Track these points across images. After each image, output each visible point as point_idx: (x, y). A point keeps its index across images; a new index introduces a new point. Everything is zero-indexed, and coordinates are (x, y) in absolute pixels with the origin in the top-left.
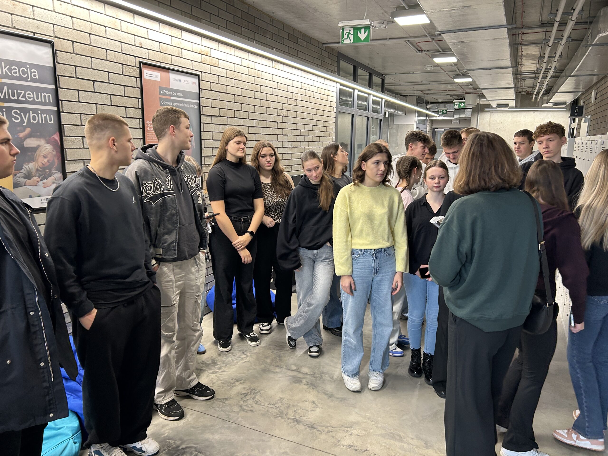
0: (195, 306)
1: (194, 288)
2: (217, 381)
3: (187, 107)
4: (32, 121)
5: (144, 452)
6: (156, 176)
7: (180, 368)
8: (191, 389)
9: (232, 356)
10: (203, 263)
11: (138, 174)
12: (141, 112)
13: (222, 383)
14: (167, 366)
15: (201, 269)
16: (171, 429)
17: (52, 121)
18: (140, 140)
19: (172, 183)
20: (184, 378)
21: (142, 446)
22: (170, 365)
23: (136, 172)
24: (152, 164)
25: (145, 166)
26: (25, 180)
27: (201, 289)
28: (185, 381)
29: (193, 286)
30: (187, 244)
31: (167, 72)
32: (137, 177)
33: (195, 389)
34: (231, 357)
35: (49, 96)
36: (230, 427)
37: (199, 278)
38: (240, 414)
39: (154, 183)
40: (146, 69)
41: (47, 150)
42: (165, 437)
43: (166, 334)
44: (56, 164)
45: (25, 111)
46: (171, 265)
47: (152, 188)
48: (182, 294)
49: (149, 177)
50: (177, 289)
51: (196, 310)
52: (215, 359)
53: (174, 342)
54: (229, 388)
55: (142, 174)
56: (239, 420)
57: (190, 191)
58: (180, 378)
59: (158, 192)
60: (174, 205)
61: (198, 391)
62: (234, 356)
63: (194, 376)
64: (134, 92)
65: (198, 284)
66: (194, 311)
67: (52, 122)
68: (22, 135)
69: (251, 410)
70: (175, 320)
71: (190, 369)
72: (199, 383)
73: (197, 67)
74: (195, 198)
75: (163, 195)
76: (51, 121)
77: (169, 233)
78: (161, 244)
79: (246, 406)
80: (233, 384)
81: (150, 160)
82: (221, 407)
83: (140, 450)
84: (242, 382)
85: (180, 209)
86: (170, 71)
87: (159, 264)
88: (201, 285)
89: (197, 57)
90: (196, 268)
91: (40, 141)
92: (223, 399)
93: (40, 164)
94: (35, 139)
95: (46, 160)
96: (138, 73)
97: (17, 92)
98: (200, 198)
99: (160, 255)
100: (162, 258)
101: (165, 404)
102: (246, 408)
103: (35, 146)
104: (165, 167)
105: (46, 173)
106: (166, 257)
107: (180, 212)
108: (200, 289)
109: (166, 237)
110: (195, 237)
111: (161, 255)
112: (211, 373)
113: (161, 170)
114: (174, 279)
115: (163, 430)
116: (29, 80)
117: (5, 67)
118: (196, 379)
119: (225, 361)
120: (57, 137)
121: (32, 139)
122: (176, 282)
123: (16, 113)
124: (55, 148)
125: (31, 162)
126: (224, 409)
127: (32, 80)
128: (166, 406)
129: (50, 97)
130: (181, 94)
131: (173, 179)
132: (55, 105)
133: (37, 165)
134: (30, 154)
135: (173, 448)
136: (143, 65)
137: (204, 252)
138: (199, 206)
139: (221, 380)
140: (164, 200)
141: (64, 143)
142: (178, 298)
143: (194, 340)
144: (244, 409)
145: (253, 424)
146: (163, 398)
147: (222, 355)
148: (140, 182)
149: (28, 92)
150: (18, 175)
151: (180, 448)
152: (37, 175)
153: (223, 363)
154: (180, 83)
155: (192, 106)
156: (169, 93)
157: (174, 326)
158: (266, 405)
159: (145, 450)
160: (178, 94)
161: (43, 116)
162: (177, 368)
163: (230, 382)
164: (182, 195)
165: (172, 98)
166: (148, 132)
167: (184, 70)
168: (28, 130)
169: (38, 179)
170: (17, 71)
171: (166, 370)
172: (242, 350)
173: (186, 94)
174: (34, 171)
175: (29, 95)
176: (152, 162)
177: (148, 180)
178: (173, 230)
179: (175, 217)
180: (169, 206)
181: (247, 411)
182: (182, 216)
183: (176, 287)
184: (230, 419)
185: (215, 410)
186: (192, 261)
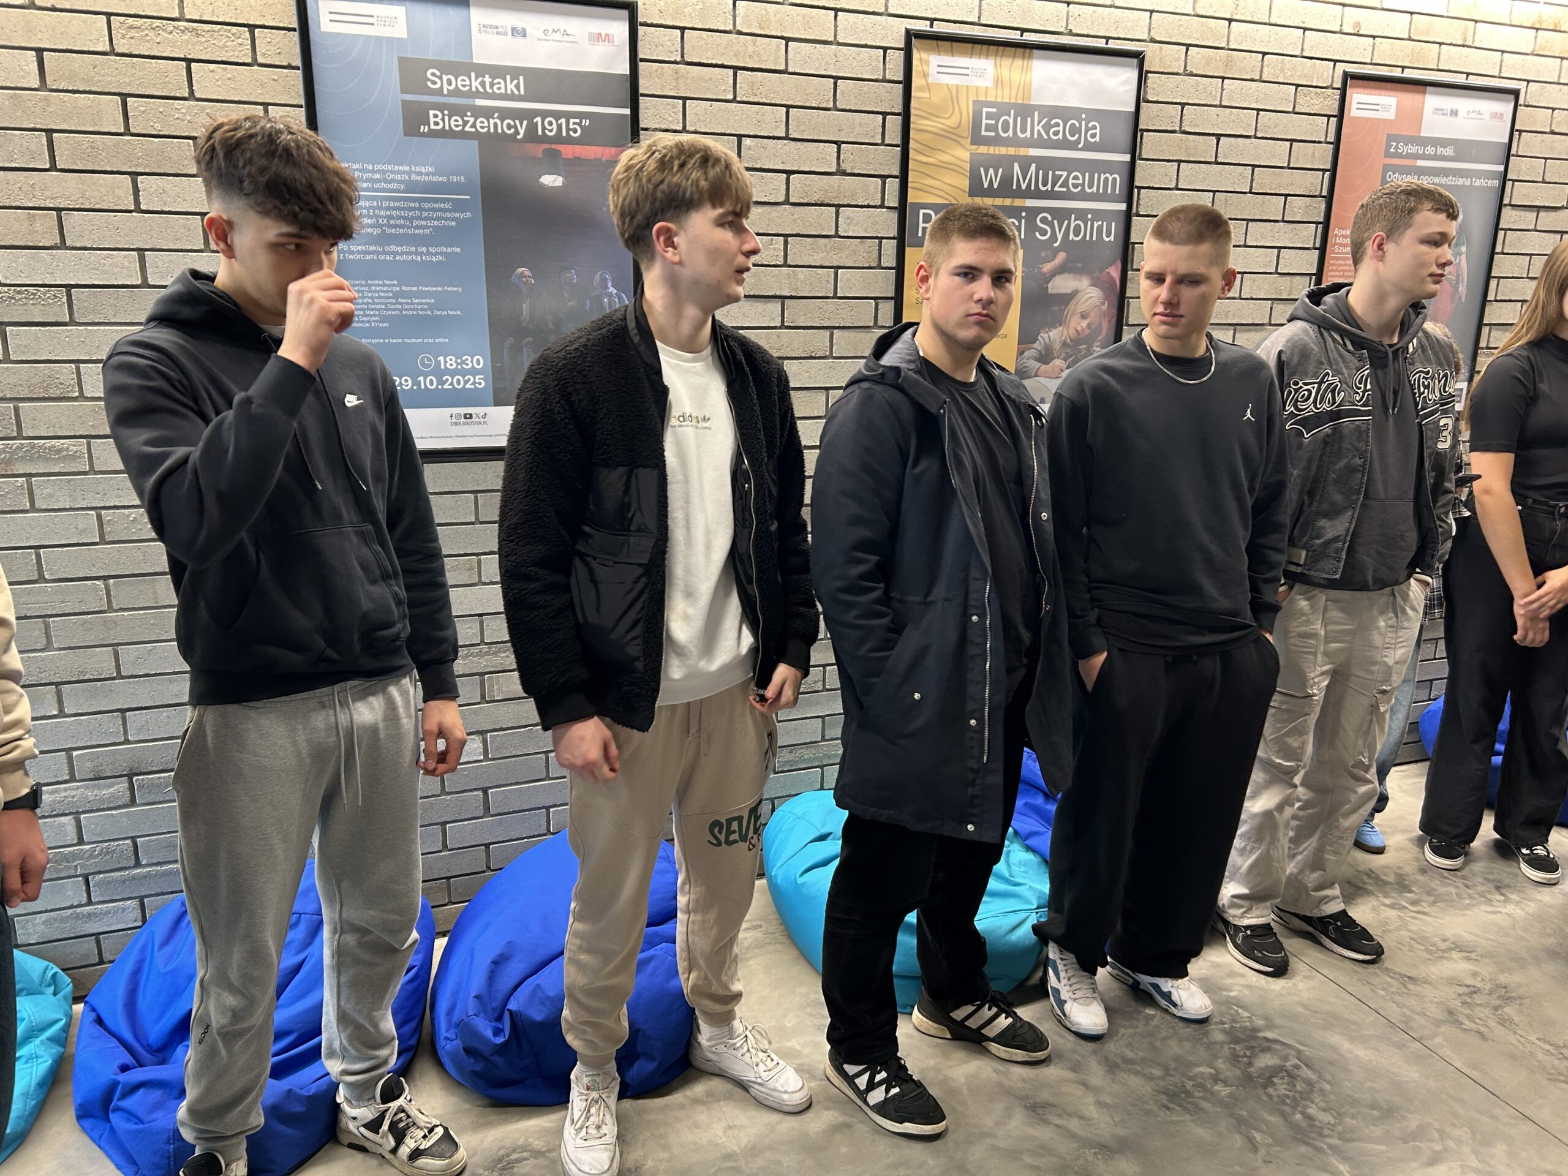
0: (1369, 717)
1: (1375, 668)
2: (1398, 929)
3: (1463, 186)
4: (1071, 236)
5: (1175, 1005)
6: (1330, 365)
7: (1299, 857)
8: (1321, 919)
9: (1461, 885)
10: (1414, 609)
11: (1284, 358)
12: (1323, 206)
13: (1412, 939)
14: (1267, 840)
15: (1406, 624)
16: (1249, 987)
17: (1111, 236)
18: (1308, 278)
19: (1369, 387)
20: (1307, 887)
21: (1173, 990)
22: (1274, 839)
23: (1280, 352)
24: (1326, 334)
25: (1306, 338)
26: (1037, 365)
27: (1394, 677)
28: (1307, 893)
29: (1375, 663)
30: (1378, 552)
31: (1418, 92)
32: (1280, 364)
33: (1331, 924)
34: (1457, 887)
35: (1114, 180)
36: (1404, 1045)
37: (1394, 647)
38: (1442, 1029)
39: (1320, 384)
40: (1359, 90)
41: (1091, 300)
42: (1230, 997)
43: (1278, 761)
44: (1104, 333)
45: (1061, 215)
46: (1322, 597)
47: (1313, 395)
48: (1338, 677)
49: (1311, 368)
50: (1326, 659)
51: (1369, 729)
52: (1407, 875)
53: (1295, 786)
54: (1428, 956)
55: (1296, 359)
56: (1436, 1040)
57: (1418, 412)
58: (1295, 881)
59: (1326, 407)
60: (1363, 444)
61: (1337, 929)
62: (1467, 886)
63: (1336, 891)
64: (1317, 154)
65: (1390, 661)
66: (1364, 729)
67: (1112, 238)
68: (1047, 267)
69: (1479, 1032)
70: (1307, 733)
71: (1325, 871)
72: (1344, 912)
73: (1516, 68)
74: (1427, 434)
75: (1335, 415)
76: (1108, 235)
77: (1333, 513)
78: (1305, 539)
79: (1468, 1017)
80: (1443, 951)
81: (1323, 325)
82: (1394, 993)
83: (1167, 996)
84: (1473, 956)
85: (1375, 456)
86: (1429, 88)
87: (1291, 588)
88: (1398, 666)
89: (1524, 40)
90: (1391, 619)
91: (1080, 280)
92: (1403, 976)
93: (1072, 332)
94: (1071, 276)
95: (1085, 323)
96: (1336, 105)
97: (1053, 174)
98: (1445, 433)
99: (1298, 565)
100: (1302, 574)
101: (1247, 927)
102: (1467, 1023)
103: (1069, 291)
104: (1359, 343)
105: (1079, 351)
106: (1312, 573)
107: (1377, 465)
108: (1390, 675)
109: (1323, 523)
110: (1402, 537)
111: (1300, 565)
112: (1386, 905)
113: (1349, 351)
114: (1323, 633)
115: (1229, 981)
116: (1080, 146)
117: (1039, 123)
118: (1338, 901)
119: (1434, 889)
120: (1115, 272)
121: (1066, 275)
122: (1327, 642)
123: (1044, 220)
124: (1107, 296)
125: (1056, 328)
126: (1399, 999)
127: (1089, 147)
128: (1249, 932)
129: (1117, 180)
130: (1449, 151)
131: (1374, 375)
132: (1124, 199)
133: (1065, 333)
134: (1056, 308)
135: (1244, 1029)
136: (1354, 81)
137: (1427, 584)
138: (1439, 455)
139: (1410, 931)
140: (1336, 429)
141: (1129, 285)
142: (1326, 683)
143: (1350, 801)
144: (1458, 1021)
145: (1474, 1067)
146: (1245, 912)
147: (1430, 873)
148: (1285, 378)
149: (1076, 173)
150: (1027, 354)
151: (1261, 1035)
152: (1063, 355)
153: (1429, 894)
154: (1453, 119)
155: (1478, 183)
156: (1413, 149)
157: (1302, 747)
158: (1533, 1038)
159: (1179, 1003)
160: (1440, 150)
161: (1096, 225)
162: (1292, 856)
163: (1434, 945)
164: (1391, 420)
165: (1420, 163)
166: (1334, 259)
167: (1473, 81)
168: (1061, 256)
169: (1063, 364)
170: (1061, 128)
171: (1263, 847)
172: (1494, 880)
173: (1464, 149)
174: (1057, 346)
175: (1076, 179)
176: (1328, 330)
177: (1304, 374)
178: (1346, 508)
179: (1359, 475)
180: (1346, 445)
181: (1465, 1030)
182: (1378, 476)
183: (1325, 654)
184: (1412, 1028)
185: (1374, 991)
186: (1381, 597)
